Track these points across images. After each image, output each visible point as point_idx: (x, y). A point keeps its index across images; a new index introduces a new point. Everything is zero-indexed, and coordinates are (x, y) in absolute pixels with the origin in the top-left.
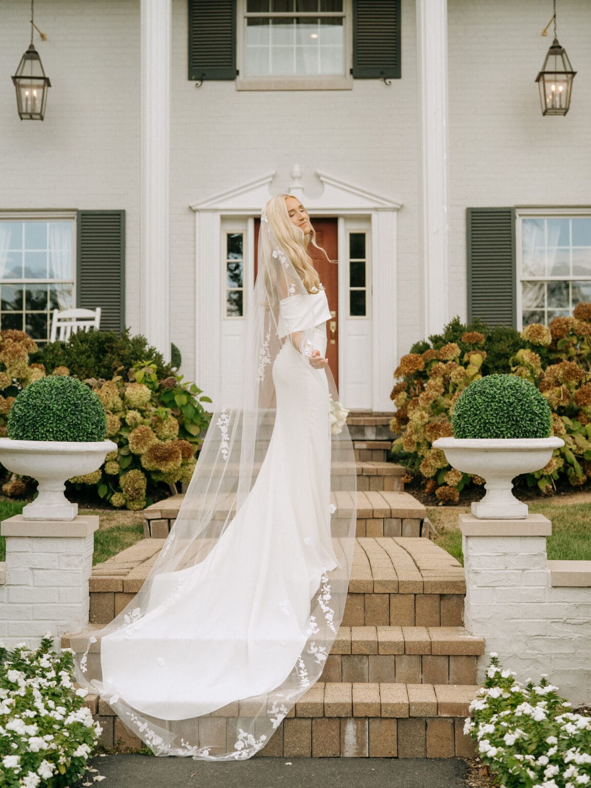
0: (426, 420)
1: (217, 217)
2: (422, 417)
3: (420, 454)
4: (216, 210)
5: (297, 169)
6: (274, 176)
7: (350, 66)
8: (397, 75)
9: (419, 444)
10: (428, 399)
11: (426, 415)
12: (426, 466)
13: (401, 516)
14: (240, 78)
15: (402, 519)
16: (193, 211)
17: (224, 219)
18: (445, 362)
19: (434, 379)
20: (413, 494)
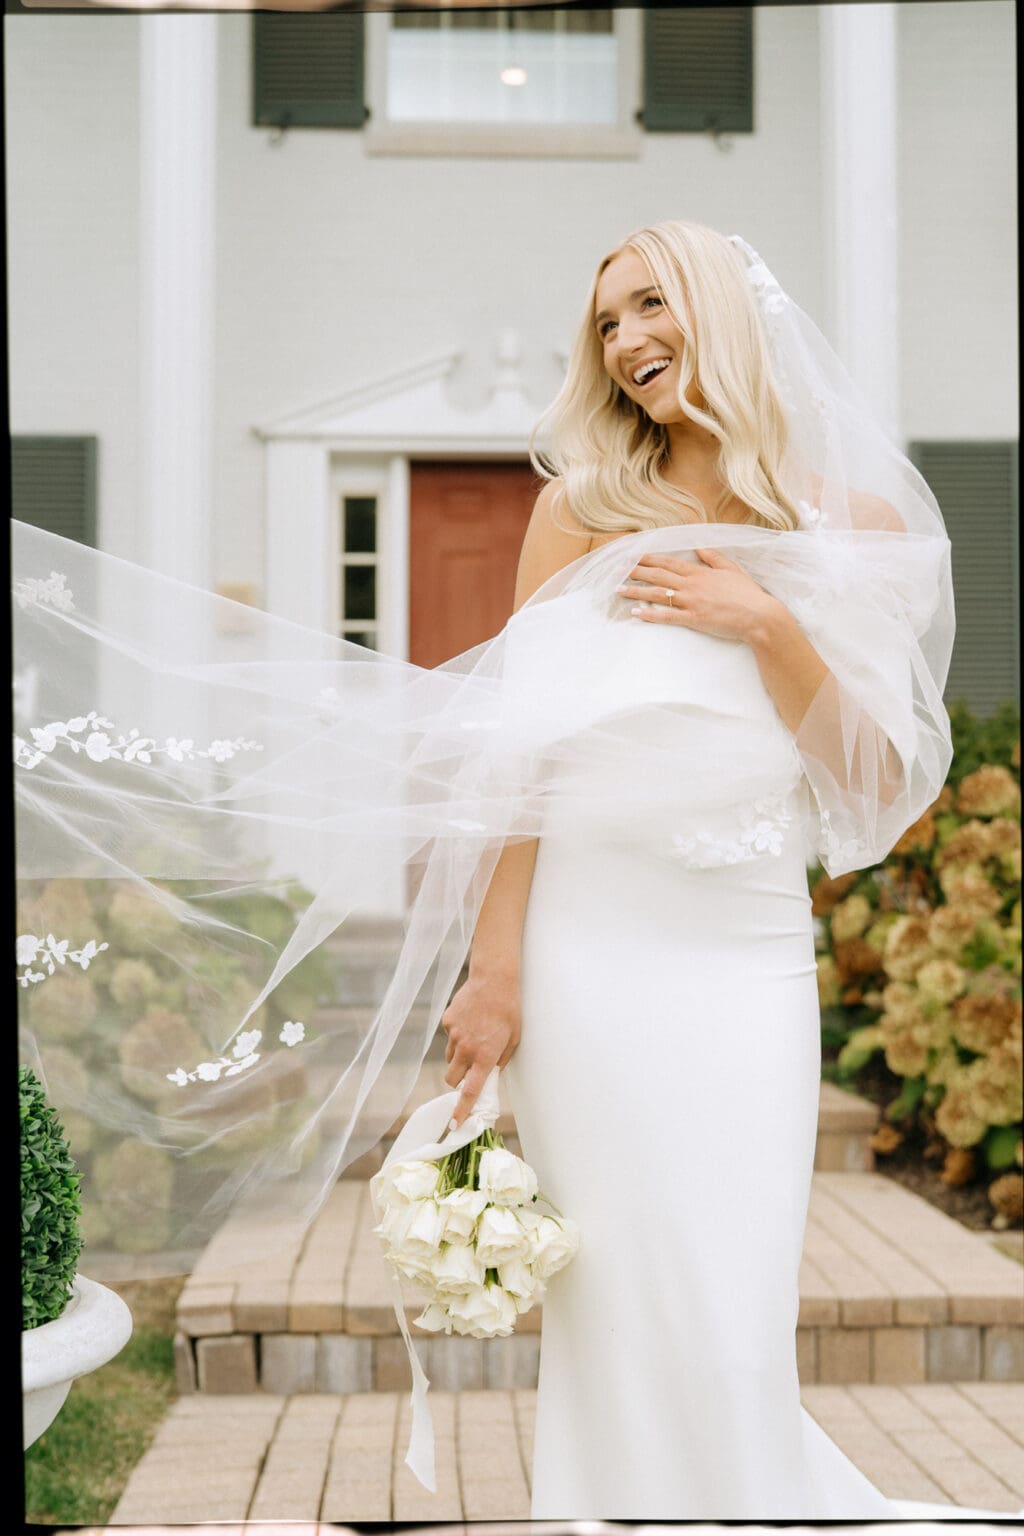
0: (958, 988)
1: (318, 457)
2: (948, 980)
3: (934, 1079)
4: (315, 438)
5: (509, 343)
6: (457, 360)
7: (634, 100)
8: (743, 122)
9: (932, 1053)
10: (958, 927)
11: (958, 974)
12: (956, 1115)
13: (980, 1317)
14: (374, 126)
15: (983, 1329)
16: (262, 438)
17: (339, 460)
18: (986, 820)
19: (961, 869)
20: (906, 1185)
